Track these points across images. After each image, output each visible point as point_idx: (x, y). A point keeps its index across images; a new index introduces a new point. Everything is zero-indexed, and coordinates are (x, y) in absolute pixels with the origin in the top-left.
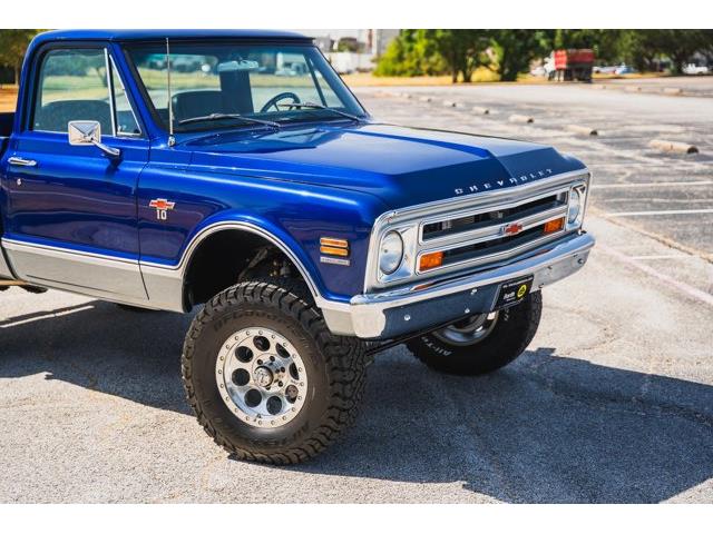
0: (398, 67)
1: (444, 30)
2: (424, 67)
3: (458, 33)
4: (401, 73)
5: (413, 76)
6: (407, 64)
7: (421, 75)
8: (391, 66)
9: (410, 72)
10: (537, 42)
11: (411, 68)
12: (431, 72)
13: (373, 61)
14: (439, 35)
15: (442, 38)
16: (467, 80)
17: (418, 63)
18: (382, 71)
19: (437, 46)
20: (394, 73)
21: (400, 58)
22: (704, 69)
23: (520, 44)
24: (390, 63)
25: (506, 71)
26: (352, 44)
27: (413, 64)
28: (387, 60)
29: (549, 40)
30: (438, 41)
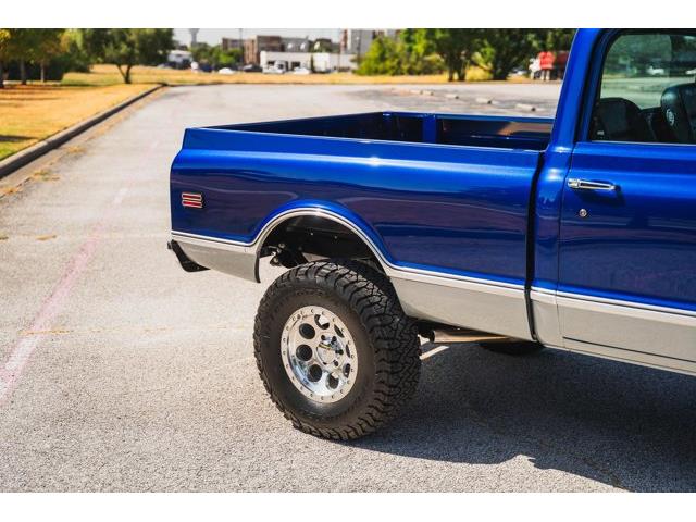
0: (381, 67)
1: (443, 30)
2: (405, 67)
3: (455, 33)
4: (384, 72)
5: (393, 75)
6: (388, 64)
7: (402, 74)
8: (373, 66)
9: (391, 72)
10: (530, 43)
11: (392, 68)
12: (411, 72)
13: (353, 61)
14: (439, 35)
15: (441, 39)
16: (462, 79)
17: (399, 63)
18: (365, 70)
19: (435, 46)
20: (377, 72)
21: (382, 58)
22: (660, 71)
23: (514, 44)
24: (372, 62)
25: (499, 70)
26: (328, 45)
27: (395, 63)
28: (370, 59)
29: (540, 42)
30: (437, 41)
